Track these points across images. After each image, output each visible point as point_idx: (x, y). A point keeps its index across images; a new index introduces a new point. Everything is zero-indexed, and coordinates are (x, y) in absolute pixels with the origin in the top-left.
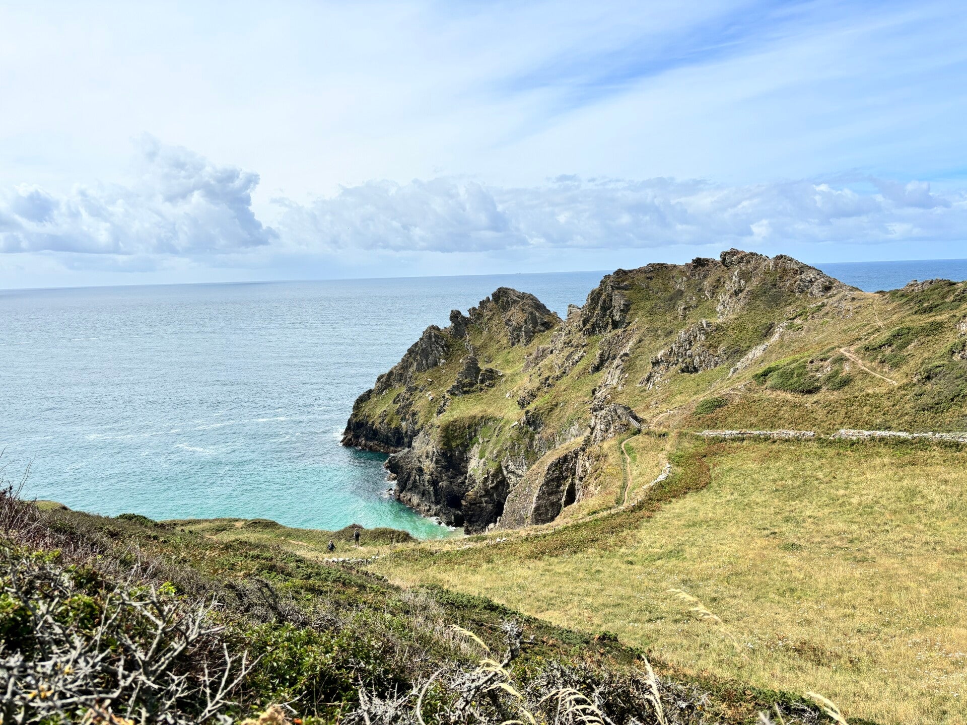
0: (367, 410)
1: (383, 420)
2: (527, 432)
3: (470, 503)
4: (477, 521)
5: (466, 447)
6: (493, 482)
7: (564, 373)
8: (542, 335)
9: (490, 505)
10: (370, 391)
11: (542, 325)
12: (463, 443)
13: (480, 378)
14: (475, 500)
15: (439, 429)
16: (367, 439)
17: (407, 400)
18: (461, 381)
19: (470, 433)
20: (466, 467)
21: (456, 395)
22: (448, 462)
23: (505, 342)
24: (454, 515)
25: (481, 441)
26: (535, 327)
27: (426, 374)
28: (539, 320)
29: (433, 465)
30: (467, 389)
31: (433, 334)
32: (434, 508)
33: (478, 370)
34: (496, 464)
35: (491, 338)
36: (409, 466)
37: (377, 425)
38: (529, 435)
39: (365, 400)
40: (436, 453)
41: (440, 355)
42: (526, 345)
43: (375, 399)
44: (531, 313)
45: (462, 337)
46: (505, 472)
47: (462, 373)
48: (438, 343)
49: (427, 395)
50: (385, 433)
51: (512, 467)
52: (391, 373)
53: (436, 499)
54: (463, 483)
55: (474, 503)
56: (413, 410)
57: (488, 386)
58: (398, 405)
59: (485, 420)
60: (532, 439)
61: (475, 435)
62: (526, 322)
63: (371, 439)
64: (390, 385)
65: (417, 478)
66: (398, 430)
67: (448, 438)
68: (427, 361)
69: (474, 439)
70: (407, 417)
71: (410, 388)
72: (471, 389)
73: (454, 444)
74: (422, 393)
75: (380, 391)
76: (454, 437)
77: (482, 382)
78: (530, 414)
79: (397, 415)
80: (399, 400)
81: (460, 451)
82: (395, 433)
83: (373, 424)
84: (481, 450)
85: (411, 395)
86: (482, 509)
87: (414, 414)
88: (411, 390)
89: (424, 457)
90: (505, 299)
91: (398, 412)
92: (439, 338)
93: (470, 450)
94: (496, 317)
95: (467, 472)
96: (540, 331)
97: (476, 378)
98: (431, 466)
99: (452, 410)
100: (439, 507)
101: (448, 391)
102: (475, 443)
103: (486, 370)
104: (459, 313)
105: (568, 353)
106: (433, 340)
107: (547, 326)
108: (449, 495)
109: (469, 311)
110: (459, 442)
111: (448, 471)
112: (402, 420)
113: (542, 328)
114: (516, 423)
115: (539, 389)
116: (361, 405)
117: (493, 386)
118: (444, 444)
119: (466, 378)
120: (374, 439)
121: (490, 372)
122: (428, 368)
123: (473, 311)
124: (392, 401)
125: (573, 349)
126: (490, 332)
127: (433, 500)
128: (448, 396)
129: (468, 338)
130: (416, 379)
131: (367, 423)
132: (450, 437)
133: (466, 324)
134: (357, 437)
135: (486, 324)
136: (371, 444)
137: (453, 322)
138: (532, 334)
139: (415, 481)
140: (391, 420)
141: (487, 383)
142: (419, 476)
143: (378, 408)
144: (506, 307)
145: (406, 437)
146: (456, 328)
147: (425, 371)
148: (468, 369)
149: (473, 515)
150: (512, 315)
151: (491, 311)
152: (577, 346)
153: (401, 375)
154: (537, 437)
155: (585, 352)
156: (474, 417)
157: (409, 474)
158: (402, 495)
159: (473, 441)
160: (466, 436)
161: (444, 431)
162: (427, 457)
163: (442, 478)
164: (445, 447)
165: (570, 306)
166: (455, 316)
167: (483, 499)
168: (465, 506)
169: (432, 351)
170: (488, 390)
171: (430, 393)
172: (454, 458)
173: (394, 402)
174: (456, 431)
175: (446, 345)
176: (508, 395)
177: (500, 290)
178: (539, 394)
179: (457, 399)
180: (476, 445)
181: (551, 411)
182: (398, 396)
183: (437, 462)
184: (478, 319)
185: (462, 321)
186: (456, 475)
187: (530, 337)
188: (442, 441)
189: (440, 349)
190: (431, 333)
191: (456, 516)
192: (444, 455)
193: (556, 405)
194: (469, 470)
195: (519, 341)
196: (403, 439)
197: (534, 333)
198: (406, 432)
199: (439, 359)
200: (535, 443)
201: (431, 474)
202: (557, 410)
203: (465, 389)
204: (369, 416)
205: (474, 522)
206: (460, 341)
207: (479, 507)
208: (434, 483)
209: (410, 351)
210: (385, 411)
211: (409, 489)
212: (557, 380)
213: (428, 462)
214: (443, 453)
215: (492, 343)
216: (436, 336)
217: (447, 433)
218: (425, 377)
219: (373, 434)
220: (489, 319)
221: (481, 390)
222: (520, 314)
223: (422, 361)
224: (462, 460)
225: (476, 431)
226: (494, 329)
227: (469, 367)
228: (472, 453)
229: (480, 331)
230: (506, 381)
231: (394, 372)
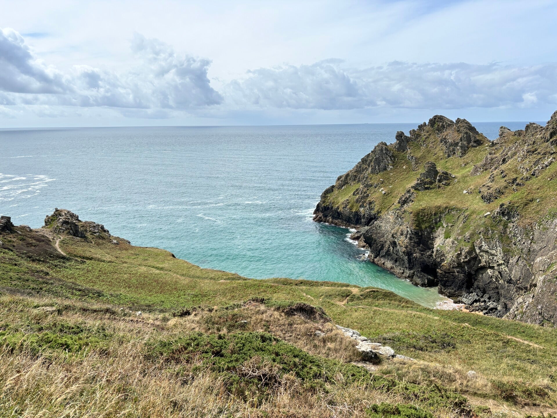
0: (331, 199)
1: (346, 206)
2: (501, 221)
3: (445, 272)
4: (451, 286)
5: (432, 229)
6: (466, 257)
7: (533, 175)
8: (475, 150)
9: (462, 275)
10: (333, 187)
11: (475, 142)
12: (430, 227)
13: (438, 178)
14: (449, 270)
15: (412, 215)
16: (333, 218)
17: (365, 193)
18: (422, 181)
19: (436, 219)
20: (432, 244)
21: (419, 190)
22: (419, 239)
23: (441, 154)
24: (427, 279)
25: (445, 225)
26: (468, 144)
27: (378, 176)
28: (473, 139)
29: (407, 241)
30: (428, 186)
31: (384, 148)
32: (408, 272)
33: (436, 172)
34: (470, 244)
35: (429, 152)
36: (382, 239)
37: (341, 209)
38: (503, 223)
39: (330, 192)
40: (410, 232)
41: (389, 163)
42: (460, 157)
43: (337, 192)
44: (466, 133)
45: (404, 151)
46: (478, 251)
47: (424, 174)
48: (387, 155)
49: (380, 190)
50: (348, 215)
51: (485, 247)
52: (347, 175)
53: (409, 265)
54: (431, 255)
55: (448, 272)
56: (369, 201)
57: (445, 185)
58: (357, 196)
59: (449, 209)
60: (506, 226)
61: (440, 221)
62: (461, 140)
63: (337, 218)
64: (347, 183)
65: (391, 248)
66: (357, 214)
67: (419, 221)
68: (379, 166)
69: (439, 223)
70: (365, 205)
71: (367, 185)
72: (431, 187)
73: (423, 226)
74: (376, 189)
75: (340, 187)
76: (423, 221)
77: (440, 181)
78: (505, 206)
79: (357, 203)
80: (358, 193)
81: (428, 232)
82: (355, 215)
83: (338, 208)
84: (445, 232)
85: (368, 189)
86: (455, 277)
87: (370, 203)
88: (368, 186)
89: (399, 234)
90: (441, 124)
91: (357, 201)
92: (388, 151)
93: (435, 231)
94: (432, 137)
95: (433, 248)
96: (473, 146)
97: (435, 178)
98: (406, 241)
99: (419, 201)
100: (412, 271)
101: (412, 187)
102: (439, 227)
103: (443, 173)
104: (402, 133)
105: (535, 160)
106: (384, 152)
107: (479, 143)
108: (423, 264)
109: (410, 132)
110: (427, 225)
111: (419, 245)
112: (360, 206)
113: (475, 145)
114: (489, 213)
115: (506, 187)
116: (327, 195)
117: (449, 184)
118: (416, 226)
119: (427, 178)
120: (338, 218)
121: (445, 174)
122: (380, 171)
123: (413, 132)
124: (352, 193)
125: (539, 156)
126: (427, 147)
127: (407, 266)
128: (412, 190)
129: (409, 151)
130: (371, 179)
131: (332, 208)
132: (421, 221)
133: (408, 142)
134: (326, 216)
135: (424, 141)
136: (337, 221)
137: (398, 140)
138: (466, 148)
139: (388, 251)
140: (352, 206)
141: (444, 182)
142: (393, 248)
143: (340, 198)
144: (440, 130)
145: (364, 218)
146: (400, 144)
147: (378, 173)
148: (429, 172)
149: (446, 281)
150: (447, 135)
151: (427, 132)
152: (545, 154)
153: (356, 176)
154: (510, 225)
155: (554, 158)
156: (439, 207)
157: (383, 245)
158: (376, 260)
159: (438, 225)
160: (432, 221)
161: (416, 216)
162: (402, 234)
163: (414, 250)
164: (417, 228)
165: (502, 128)
166: (400, 136)
167: (455, 270)
168: (441, 273)
169: (383, 159)
170: (445, 188)
171: (382, 189)
172: (423, 236)
173: (354, 194)
174: (424, 216)
175: (393, 156)
176: (465, 192)
177: (435, 117)
178: (507, 191)
179: (420, 193)
180: (441, 228)
181: (526, 205)
182: (357, 190)
183: (411, 239)
184: (417, 138)
185: (405, 139)
186: (425, 249)
187: (465, 151)
188: (415, 223)
189: (389, 158)
190: (382, 147)
191: (429, 280)
192: (416, 234)
193: (532, 201)
194: (435, 246)
195: (454, 153)
196: (361, 219)
197: (468, 148)
198: (364, 215)
199: (388, 165)
200: (508, 230)
201: (406, 247)
202: (533, 205)
203: (426, 186)
204: (333, 203)
205: (448, 286)
206: (403, 154)
207: (452, 275)
208: (409, 254)
209: (364, 161)
210: (348, 200)
211: (382, 256)
212: (527, 180)
213: (403, 238)
214: (416, 232)
215: (430, 155)
216: (386, 149)
217: (418, 217)
218: (376, 179)
219: (337, 215)
220: (426, 138)
221: (439, 187)
222: (456, 134)
223: (375, 166)
224: (429, 238)
225: (440, 217)
226: (431, 145)
227: (430, 170)
228: (437, 234)
229: (418, 147)
230: (459, 182)
231: (350, 174)
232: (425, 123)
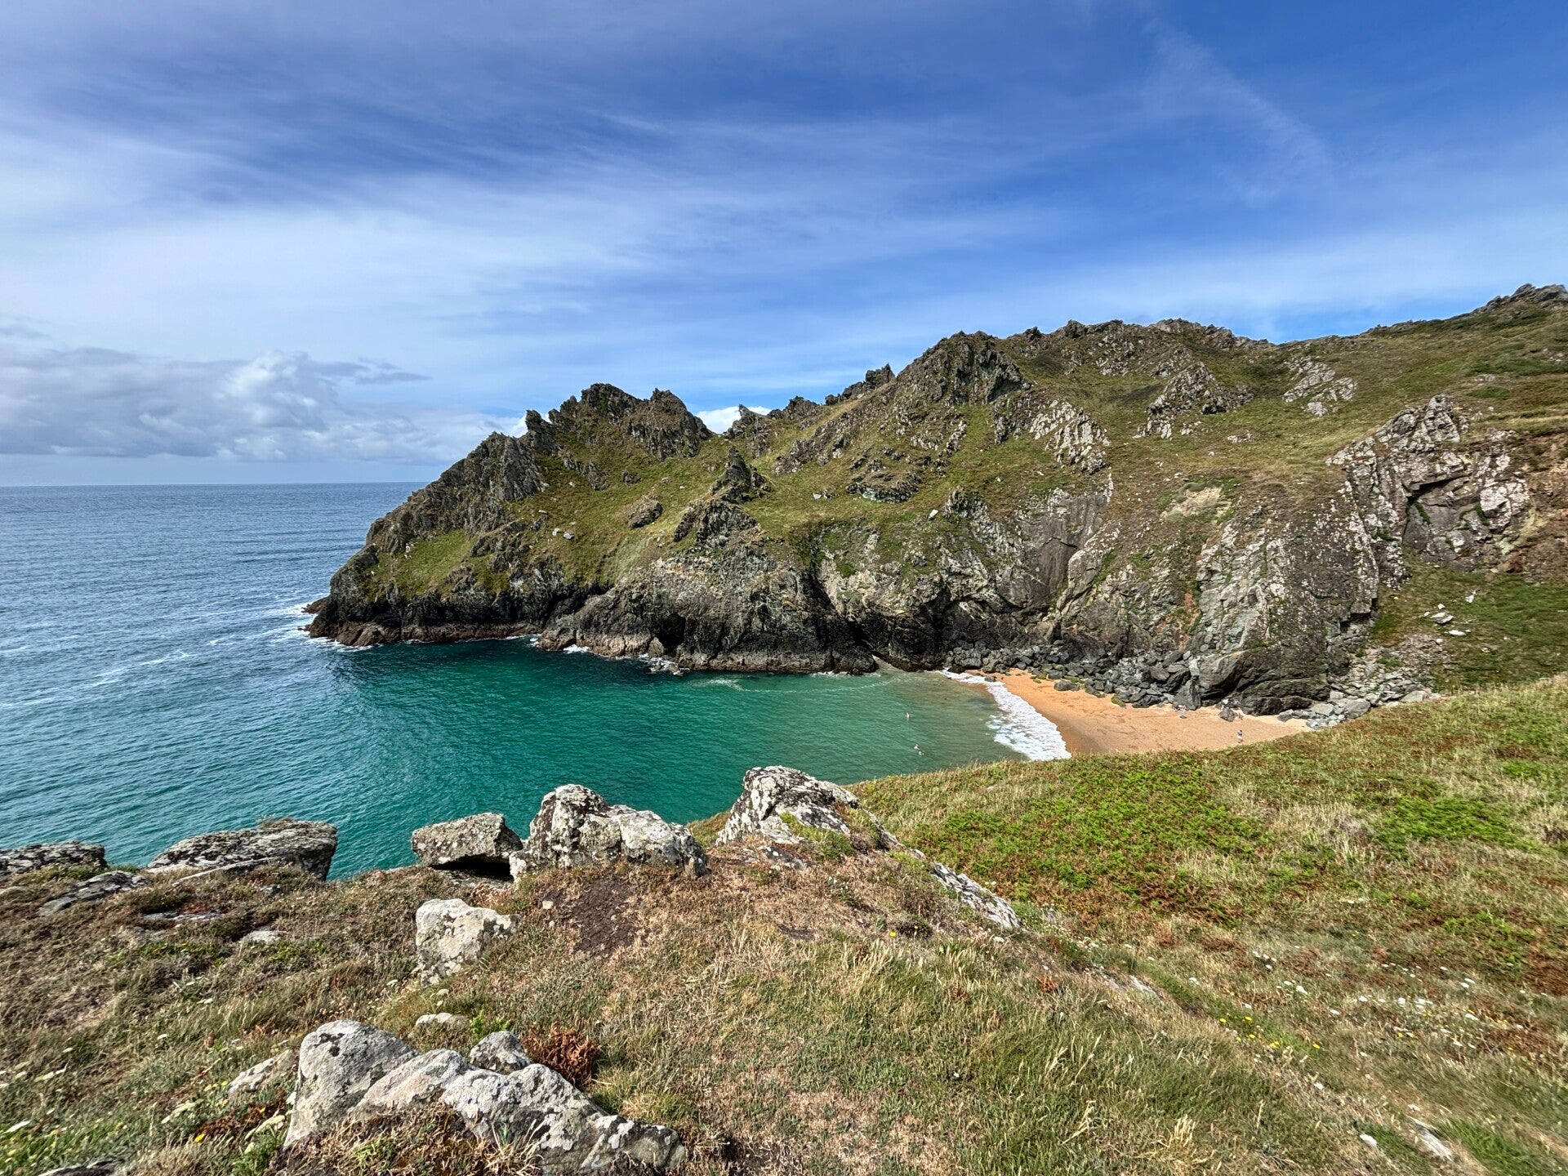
0: (387, 579)
2: (960, 519)
5: (815, 567)
10: (371, 550)
13: (753, 479)
17: (514, 545)
19: (813, 548)
20: (826, 593)
25: (829, 555)
27: (527, 504)
29: (800, 596)
31: (506, 444)
33: (746, 469)
37: (448, 597)
38: (964, 522)
39: (371, 565)
40: (799, 578)
41: (537, 476)
43: (396, 561)
45: (549, 452)
46: (945, 577)
49: (555, 533)
50: (482, 604)
52: (404, 516)
56: (536, 559)
58: (493, 557)
60: (969, 526)
64: (412, 536)
65: (757, 624)
69: (818, 555)
70: (526, 570)
71: (514, 525)
74: (542, 531)
75: (399, 546)
77: (757, 485)
78: (961, 495)
79: (495, 571)
80: (488, 549)
82: (504, 601)
83: (436, 595)
84: (839, 567)
85: (520, 536)
87: (543, 564)
88: (517, 528)
89: (775, 588)
90: (616, 399)
91: (496, 567)
92: (526, 450)
93: (819, 570)
94: (603, 424)
95: (830, 600)
97: (748, 480)
102: (821, 560)
104: (537, 415)
109: (550, 413)
112: (512, 578)
114: (936, 511)
116: (366, 573)
117: (770, 488)
118: (804, 564)
119: (738, 480)
122: (525, 495)
123: (556, 415)
124: (468, 552)
128: (729, 505)
129: (564, 452)
130: (514, 512)
131: (405, 600)
133: (552, 433)
137: (533, 428)
139: (746, 631)
141: (763, 486)
142: (763, 621)
144: (617, 410)
145: (532, 603)
146: (540, 438)
147: (522, 499)
150: (642, 419)
151: (588, 415)
154: (974, 524)
155: (964, 423)
156: (809, 525)
162: (783, 586)
166: (533, 420)
169: (524, 468)
170: (771, 496)
171: (557, 530)
173: (474, 554)
175: (537, 462)
176: (817, 496)
177: (595, 388)
180: (824, 561)
182: (481, 542)
183: (805, 590)
184: (568, 427)
185: (548, 428)
193: (988, 481)
194: (830, 596)
196: (522, 608)
198: (531, 595)
199: (538, 481)
200: (974, 533)
204: (403, 589)
206: (550, 458)
210: (468, 569)
213: (787, 594)
216: (522, 446)
220: (592, 426)
222: (665, 416)
225: (817, 543)
226: (608, 439)
228: (823, 574)
229: (579, 443)
231: (412, 512)
232: (573, 398)
